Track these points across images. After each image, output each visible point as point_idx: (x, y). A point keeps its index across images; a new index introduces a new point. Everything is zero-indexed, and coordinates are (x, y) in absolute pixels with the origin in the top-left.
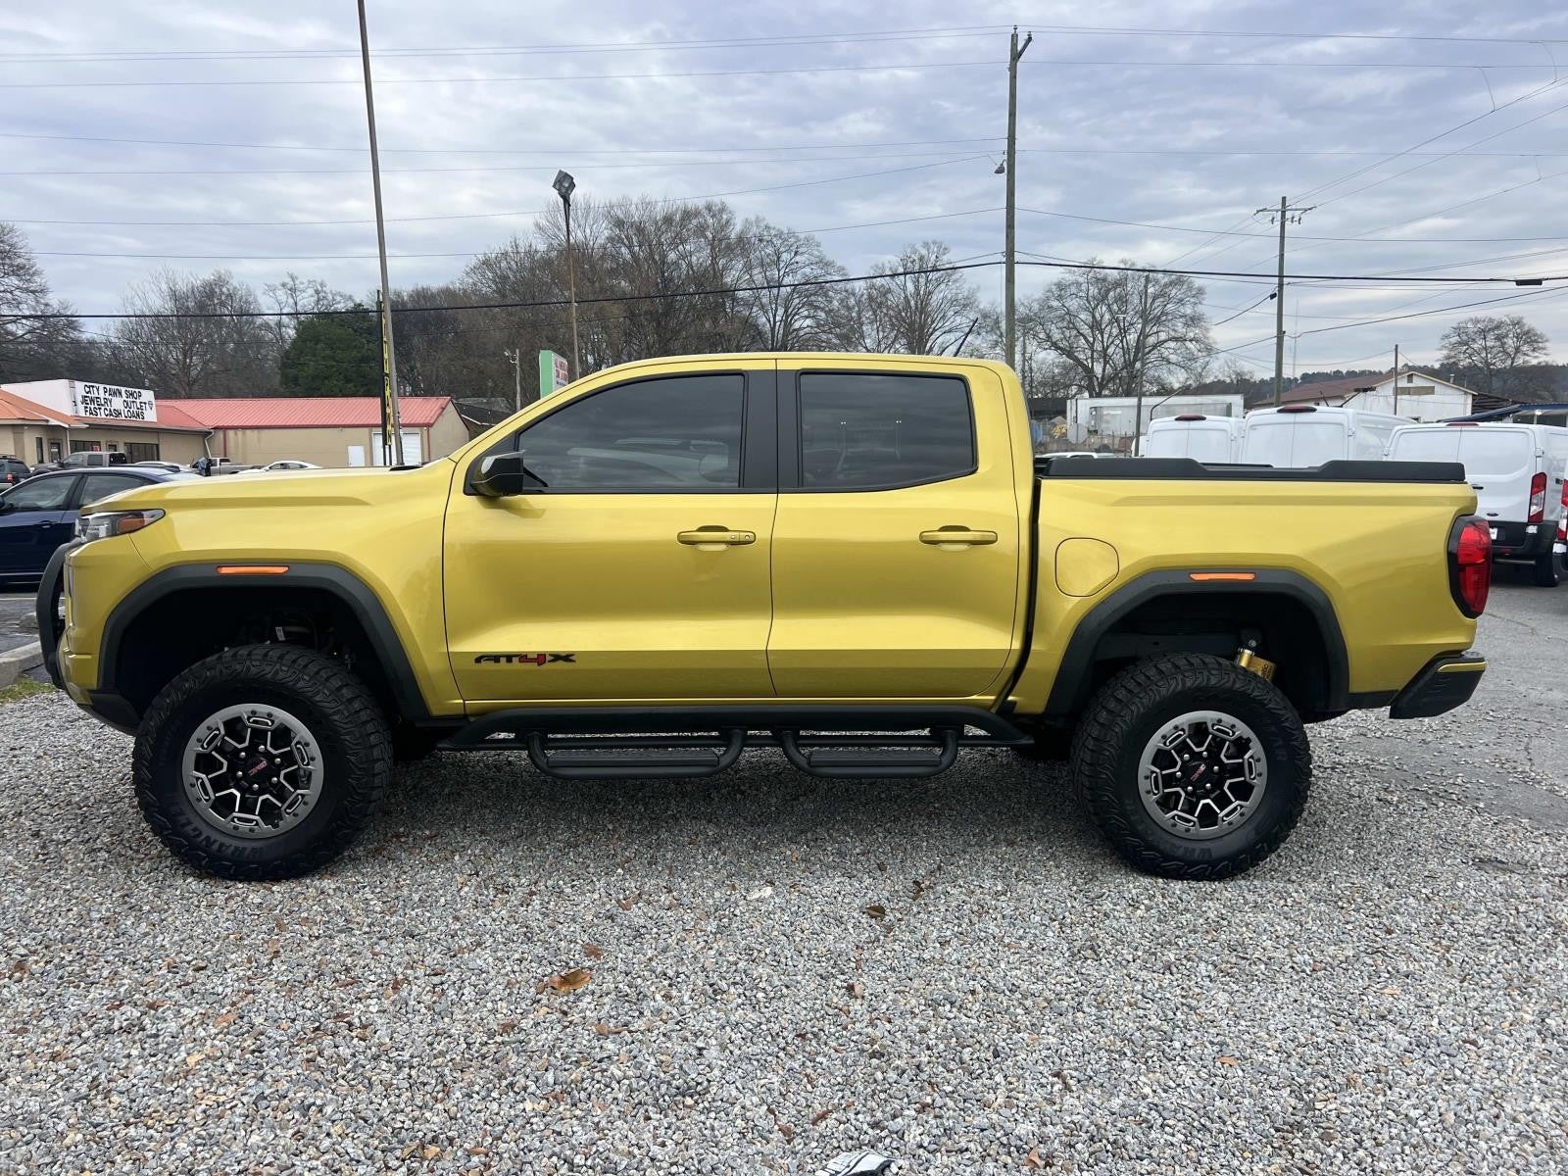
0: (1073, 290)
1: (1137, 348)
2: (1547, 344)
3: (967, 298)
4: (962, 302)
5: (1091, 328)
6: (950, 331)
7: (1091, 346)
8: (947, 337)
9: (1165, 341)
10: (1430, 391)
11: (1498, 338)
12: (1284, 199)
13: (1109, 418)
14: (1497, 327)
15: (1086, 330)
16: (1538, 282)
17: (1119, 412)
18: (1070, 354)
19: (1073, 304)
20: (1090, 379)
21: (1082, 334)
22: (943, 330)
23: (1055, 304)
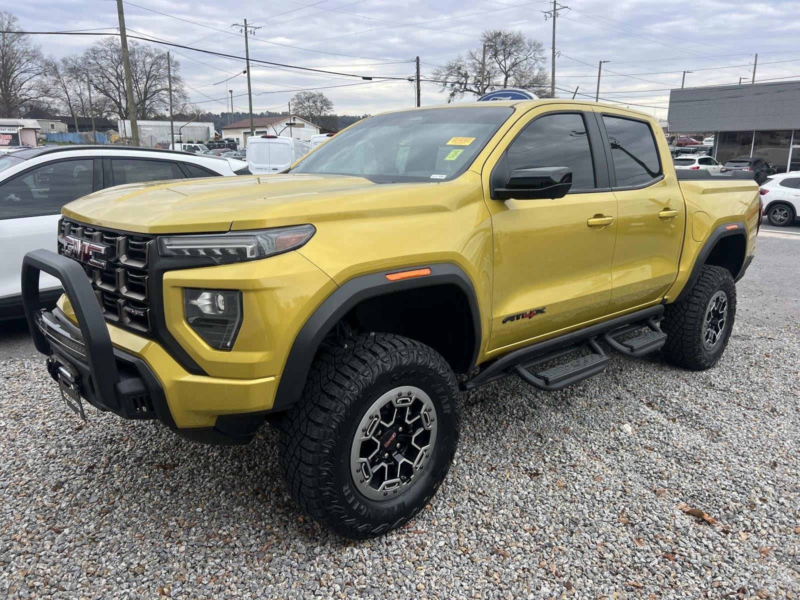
0: (103, 54)
1: (146, 93)
2: (333, 107)
3: (34, 52)
4: (31, 54)
5: (117, 78)
6: (25, 72)
7: (118, 89)
8: (24, 75)
9: (160, 90)
10: (302, 126)
11: (314, 102)
12: (245, 20)
13: (145, 132)
14: (313, 97)
15: (113, 79)
16: (370, 79)
17: (151, 129)
18: (106, 92)
19: (103, 63)
20: (120, 110)
21: (111, 82)
22: (20, 71)
23: (92, 61)
